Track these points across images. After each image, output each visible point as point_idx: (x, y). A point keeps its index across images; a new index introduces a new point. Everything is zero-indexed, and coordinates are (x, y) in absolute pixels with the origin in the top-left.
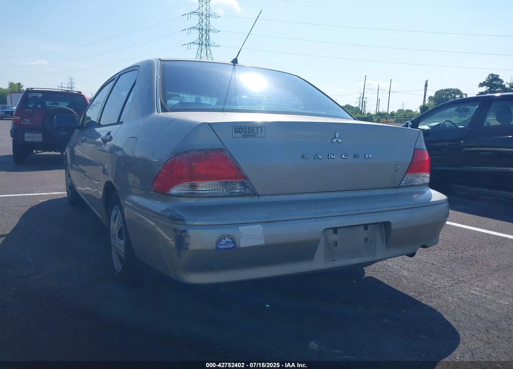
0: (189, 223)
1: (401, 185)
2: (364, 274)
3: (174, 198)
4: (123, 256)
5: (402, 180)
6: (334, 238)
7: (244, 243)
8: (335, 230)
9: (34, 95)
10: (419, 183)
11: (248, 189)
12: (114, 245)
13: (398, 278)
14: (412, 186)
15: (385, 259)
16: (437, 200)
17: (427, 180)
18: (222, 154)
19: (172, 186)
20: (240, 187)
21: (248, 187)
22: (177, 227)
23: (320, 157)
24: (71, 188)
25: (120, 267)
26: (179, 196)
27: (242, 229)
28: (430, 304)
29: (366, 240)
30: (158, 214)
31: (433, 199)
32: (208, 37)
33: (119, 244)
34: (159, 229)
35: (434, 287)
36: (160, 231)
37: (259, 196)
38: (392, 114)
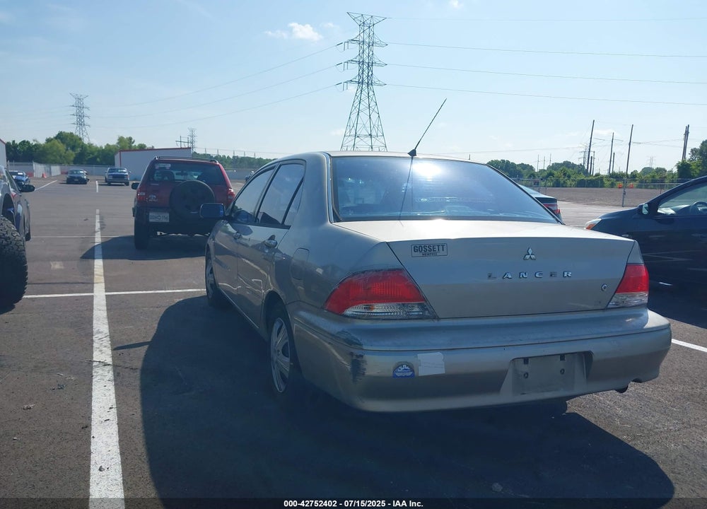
0: (365, 347)
1: (609, 306)
2: (566, 409)
3: (349, 319)
4: (287, 375)
5: (610, 302)
6: (525, 368)
7: (422, 372)
8: (526, 360)
9: (162, 165)
10: (633, 305)
11: (427, 312)
12: (277, 362)
13: (609, 417)
14: (623, 307)
15: (596, 392)
16: (654, 325)
17: (645, 300)
18: (401, 274)
19: (347, 307)
20: (418, 310)
21: (427, 309)
22: (353, 351)
23: (510, 277)
24: (213, 287)
25: (283, 387)
26: (354, 317)
27: (421, 356)
28: (646, 451)
29: (562, 371)
30: (333, 335)
31: (649, 325)
32: (370, 73)
33: (283, 363)
34: (334, 351)
35: (655, 430)
36: (336, 354)
37: (439, 319)
38: (634, 176)
